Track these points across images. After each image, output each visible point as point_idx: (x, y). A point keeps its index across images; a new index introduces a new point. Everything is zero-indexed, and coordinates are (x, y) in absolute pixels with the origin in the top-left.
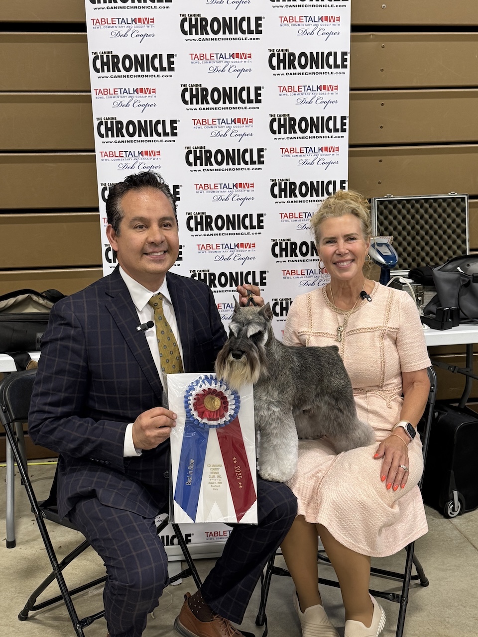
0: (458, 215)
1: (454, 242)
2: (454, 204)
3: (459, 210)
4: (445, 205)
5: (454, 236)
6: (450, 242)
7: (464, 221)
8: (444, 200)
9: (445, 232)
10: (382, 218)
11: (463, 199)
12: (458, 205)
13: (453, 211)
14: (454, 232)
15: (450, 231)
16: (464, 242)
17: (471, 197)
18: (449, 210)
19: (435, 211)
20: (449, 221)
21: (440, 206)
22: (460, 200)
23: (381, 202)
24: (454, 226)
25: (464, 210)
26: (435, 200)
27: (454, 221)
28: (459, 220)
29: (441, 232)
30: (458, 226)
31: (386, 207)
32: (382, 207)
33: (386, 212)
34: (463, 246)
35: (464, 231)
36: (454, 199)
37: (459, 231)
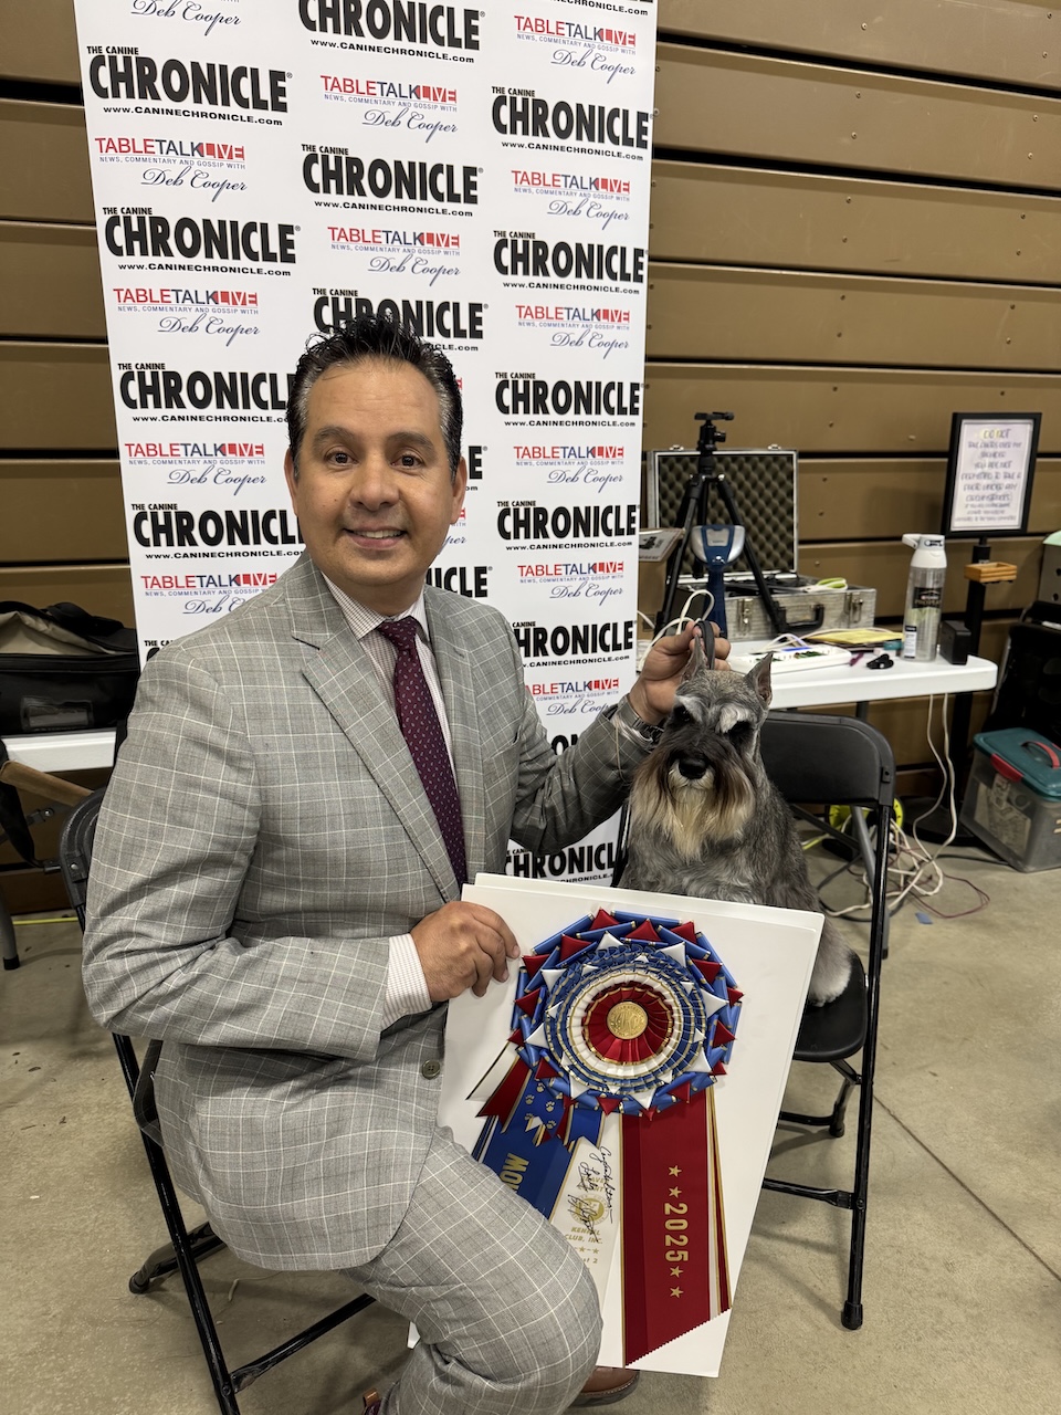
0: (782, 484)
1: (775, 529)
2: (776, 466)
3: (782, 475)
4: (762, 466)
5: (775, 519)
6: (769, 528)
7: (790, 494)
8: (762, 457)
9: (761, 512)
10: (665, 485)
11: (790, 458)
12: (782, 466)
13: (775, 476)
14: (775, 511)
15: (769, 511)
16: (790, 528)
17: (802, 455)
18: (768, 476)
19: (748, 477)
20: (768, 493)
21: (754, 467)
22: (785, 459)
23: (664, 459)
24: (775, 501)
25: (790, 476)
26: (748, 457)
27: (775, 494)
28: (782, 493)
29: (755, 511)
30: (782, 502)
31: (671, 468)
32: (666, 467)
33: (672, 476)
34: (789, 535)
35: (791, 511)
36: (776, 457)
37: (783, 510)
